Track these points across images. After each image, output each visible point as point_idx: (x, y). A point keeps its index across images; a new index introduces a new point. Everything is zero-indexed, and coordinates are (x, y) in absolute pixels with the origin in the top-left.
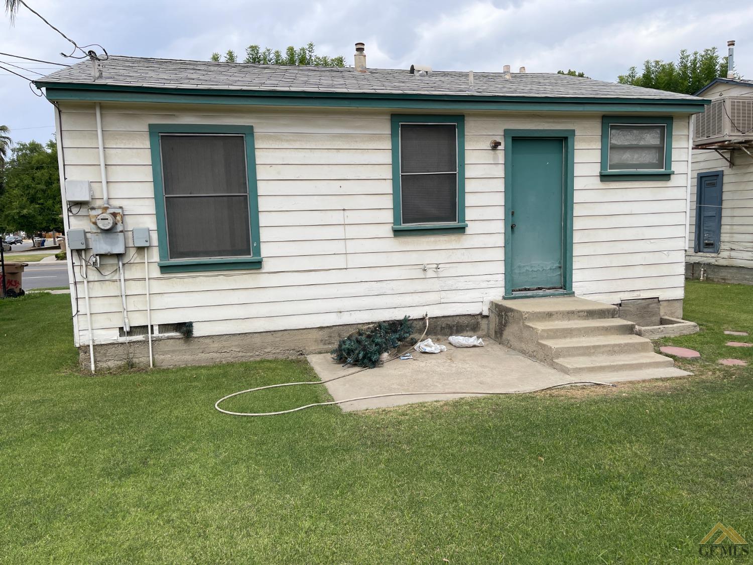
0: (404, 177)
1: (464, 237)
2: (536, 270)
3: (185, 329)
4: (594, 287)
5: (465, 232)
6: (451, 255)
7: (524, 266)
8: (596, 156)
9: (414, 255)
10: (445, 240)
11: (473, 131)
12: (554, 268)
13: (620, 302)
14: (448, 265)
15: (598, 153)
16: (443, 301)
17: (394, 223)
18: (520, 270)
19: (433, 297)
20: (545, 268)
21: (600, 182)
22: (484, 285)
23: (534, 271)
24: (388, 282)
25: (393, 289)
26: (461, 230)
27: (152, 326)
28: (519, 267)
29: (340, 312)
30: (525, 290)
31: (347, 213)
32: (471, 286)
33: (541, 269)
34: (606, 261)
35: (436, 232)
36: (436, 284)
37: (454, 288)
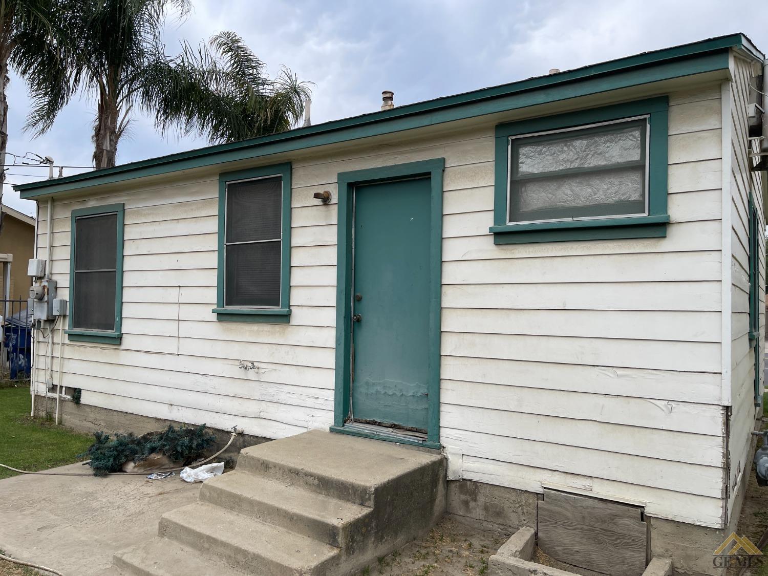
0: (229, 247)
1: (290, 329)
2: (391, 394)
3: (76, 394)
4: (484, 446)
5: (289, 323)
6: (273, 353)
7: (374, 384)
8: (486, 199)
9: (237, 346)
10: (269, 331)
11: (302, 182)
12: (419, 395)
13: (541, 491)
14: (270, 366)
15: (491, 192)
16: (262, 415)
17: (218, 304)
18: (368, 389)
19: (252, 408)
20: (404, 393)
21: (494, 247)
22: (310, 402)
23: (389, 395)
24: (212, 377)
25: (214, 388)
26: (285, 318)
27: (61, 387)
28: (367, 383)
29: (171, 405)
30: (374, 423)
31: (182, 290)
32: (294, 400)
33: (399, 394)
34: (510, 400)
35: (257, 319)
36: (256, 390)
37: (275, 401)
